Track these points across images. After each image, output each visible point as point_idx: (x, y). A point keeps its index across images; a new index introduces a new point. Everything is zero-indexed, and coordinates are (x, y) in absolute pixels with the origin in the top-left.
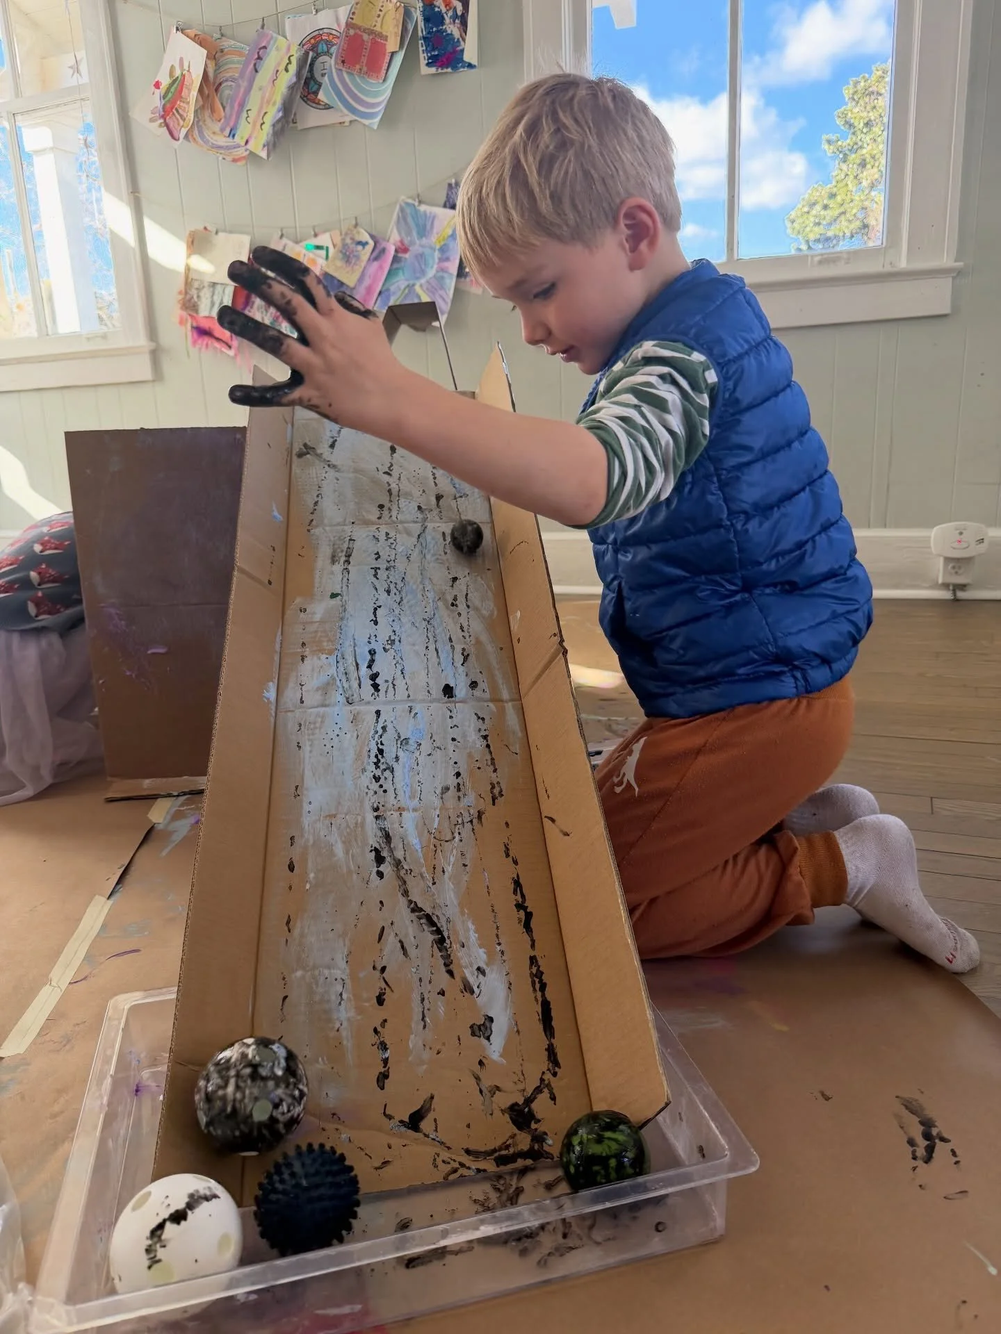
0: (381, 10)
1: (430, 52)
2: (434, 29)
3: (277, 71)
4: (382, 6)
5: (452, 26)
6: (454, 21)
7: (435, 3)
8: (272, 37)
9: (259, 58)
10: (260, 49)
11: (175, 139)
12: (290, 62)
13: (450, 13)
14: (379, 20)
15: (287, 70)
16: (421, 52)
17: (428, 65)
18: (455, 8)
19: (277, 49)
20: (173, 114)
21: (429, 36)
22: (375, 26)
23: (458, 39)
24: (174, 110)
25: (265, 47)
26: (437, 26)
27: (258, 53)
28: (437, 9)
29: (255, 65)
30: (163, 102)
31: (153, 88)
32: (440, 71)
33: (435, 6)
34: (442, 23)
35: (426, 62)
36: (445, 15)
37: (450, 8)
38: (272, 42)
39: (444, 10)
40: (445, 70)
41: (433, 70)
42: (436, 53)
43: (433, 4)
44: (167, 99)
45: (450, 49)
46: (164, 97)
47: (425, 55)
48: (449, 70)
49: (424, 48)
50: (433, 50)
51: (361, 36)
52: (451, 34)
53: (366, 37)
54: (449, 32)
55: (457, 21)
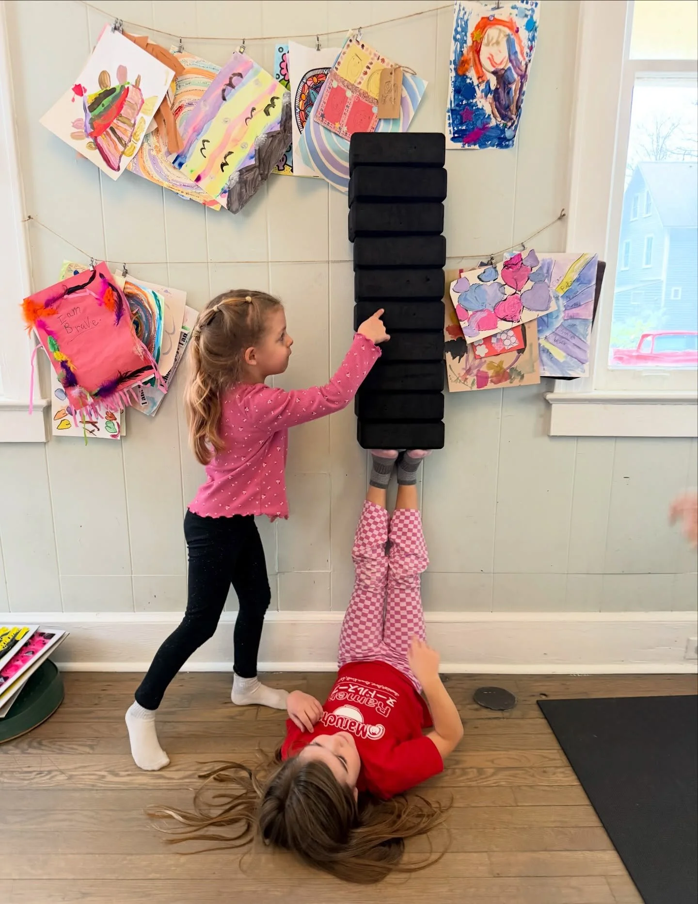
0: (368, 68)
1: (457, 126)
2: (464, 102)
3: (254, 109)
4: (371, 63)
5: (483, 100)
6: (486, 96)
7: (467, 74)
8: (252, 67)
9: (231, 85)
10: (234, 75)
11: (113, 169)
12: (272, 105)
13: (483, 87)
14: (366, 77)
15: (267, 113)
16: (447, 125)
17: (453, 139)
18: (488, 82)
19: (257, 82)
20: (108, 134)
21: (458, 108)
22: (360, 83)
23: (489, 115)
24: (108, 130)
25: (240, 75)
26: (468, 99)
27: (231, 79)
28: (468, 81)
29: (224, 91)
30: (90, 115)
31: (73, 93)
32: (466, 146)
33: (467, 77)
34: (473, 97)
35: (452, 136)
36: (476, 88)
37: (483, 81)
38: (251, 72)
39: (476, 83)
40: (472, 147)
41: (459, 145)
42: (464, 128)
43: (464, 75)
44: (96, 112)
45: (479, 124)
46: (92, 108)
47: (451, 128)
48: (477, 147)
49: (451, 121)
50: (461, 124)
51: (344, 92)
52: (482, 109)
53: (349, 94)
54: (480, 106)
55: (489, 96)
